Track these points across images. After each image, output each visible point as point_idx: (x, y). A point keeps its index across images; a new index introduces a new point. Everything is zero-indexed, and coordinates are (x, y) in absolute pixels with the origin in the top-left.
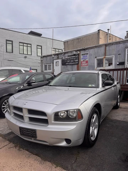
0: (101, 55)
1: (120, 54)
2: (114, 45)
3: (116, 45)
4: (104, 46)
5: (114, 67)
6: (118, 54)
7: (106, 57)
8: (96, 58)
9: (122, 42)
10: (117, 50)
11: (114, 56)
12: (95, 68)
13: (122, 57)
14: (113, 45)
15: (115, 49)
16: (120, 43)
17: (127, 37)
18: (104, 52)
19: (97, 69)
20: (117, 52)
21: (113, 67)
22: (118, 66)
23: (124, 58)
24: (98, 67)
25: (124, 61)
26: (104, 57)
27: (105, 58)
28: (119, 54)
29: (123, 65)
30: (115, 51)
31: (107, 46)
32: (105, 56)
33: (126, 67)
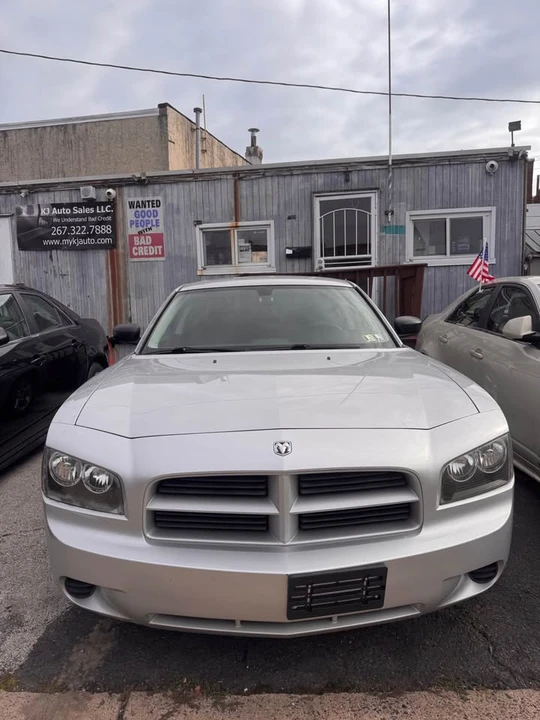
0: (219, 216)
1: (294, 217)
2: (269, 179)
3: (276, 179)
4: (229, 177)
5: (273, 265)
6: (288, 215)
7: (240, 224)
8: (201, 226)
9: (300, 172)
10: (282, 202)
11: (272, 222)
12: (200, 268)
13: (302, 229)
14: (264, 176)
15: (276, 197)
16: (292, 175)
17: (252, 150)
18: (233, 205)
19: (205, 272)
20: (282, 208)
21: (270, 266)
22: (290, 263)
23: (308, 233)
24: (208, 264)
25: (308, 245)
26: (233, 224)
27: (237, 227)
28: (289, 218)
29: (308, 261)
30: (276, 202)
31: (241, 179)
32: (236, 221)
33: (317, 266)
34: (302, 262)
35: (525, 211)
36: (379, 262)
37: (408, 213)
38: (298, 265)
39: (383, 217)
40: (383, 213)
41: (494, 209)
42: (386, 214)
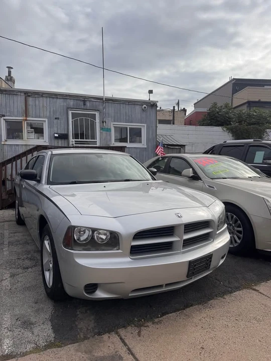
0: (16, 113)
1: (58, 119)
2: (45, 99)
3: (48, 99)
4: (22, 94)
5: (47, 141)
6: (55, 117)
7: (28, 119)
8: (4, 118)
9: (61, 97)
10: (52, 110)
11: (46, 120)
12: (3, 140)
13: (62, 126)
14: (42, 96)
15: (48, 108)
16: (58, 98)
18: (24, 109)
19: (7, 143)
20: (52, 113)
21: (45, 142)
22: (56, 141)
23: (66, 127)
24: (8, 138)
25: (66, 132)
26: (25, 118)
27: (26, 120)
28: (56, 119)
29: (66, 141)
30: (48, 110)
31: (29, 96)
32: (26, 117)
33: (71, 143)
34: (63, 141)
35: (156, 127)
36: (100, 144)
37: (112, 123)
38: (60, 143)
39: (102, 123)
40: (101, 122)
41: (145, 125)
42: (103, 122)
